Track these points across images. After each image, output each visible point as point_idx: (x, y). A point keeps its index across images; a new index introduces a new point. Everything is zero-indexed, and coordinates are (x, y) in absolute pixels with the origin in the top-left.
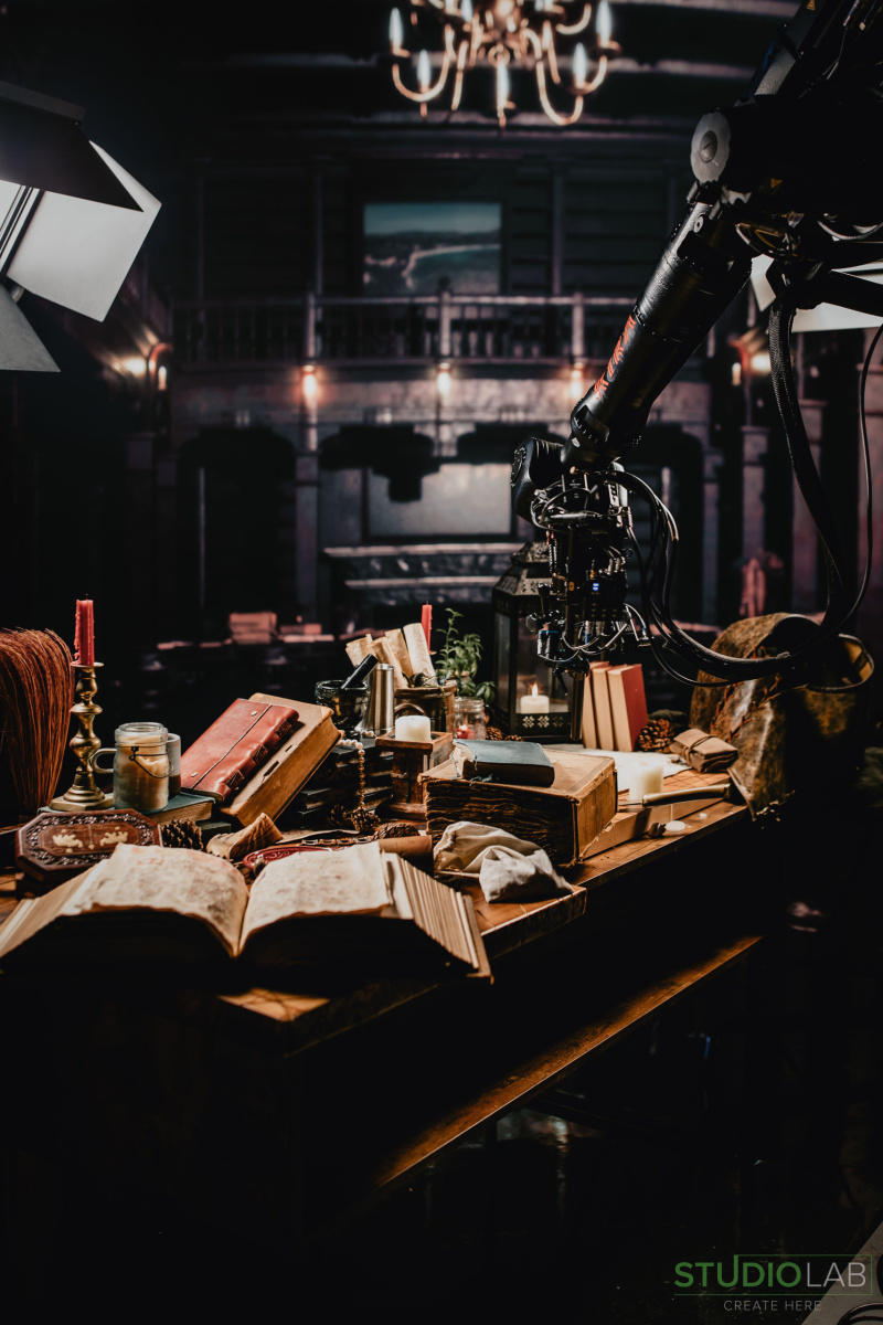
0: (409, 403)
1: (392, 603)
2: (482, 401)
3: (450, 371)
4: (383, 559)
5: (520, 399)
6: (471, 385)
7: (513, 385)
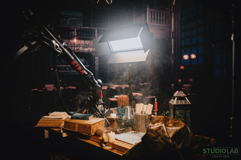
0: (70, 43)
1: (66, 74)
2: (81, 43)
3: (76, 38)
4: (64, 67)
5: (87, 43)
6: (79, 41)
7: (86, 41)
